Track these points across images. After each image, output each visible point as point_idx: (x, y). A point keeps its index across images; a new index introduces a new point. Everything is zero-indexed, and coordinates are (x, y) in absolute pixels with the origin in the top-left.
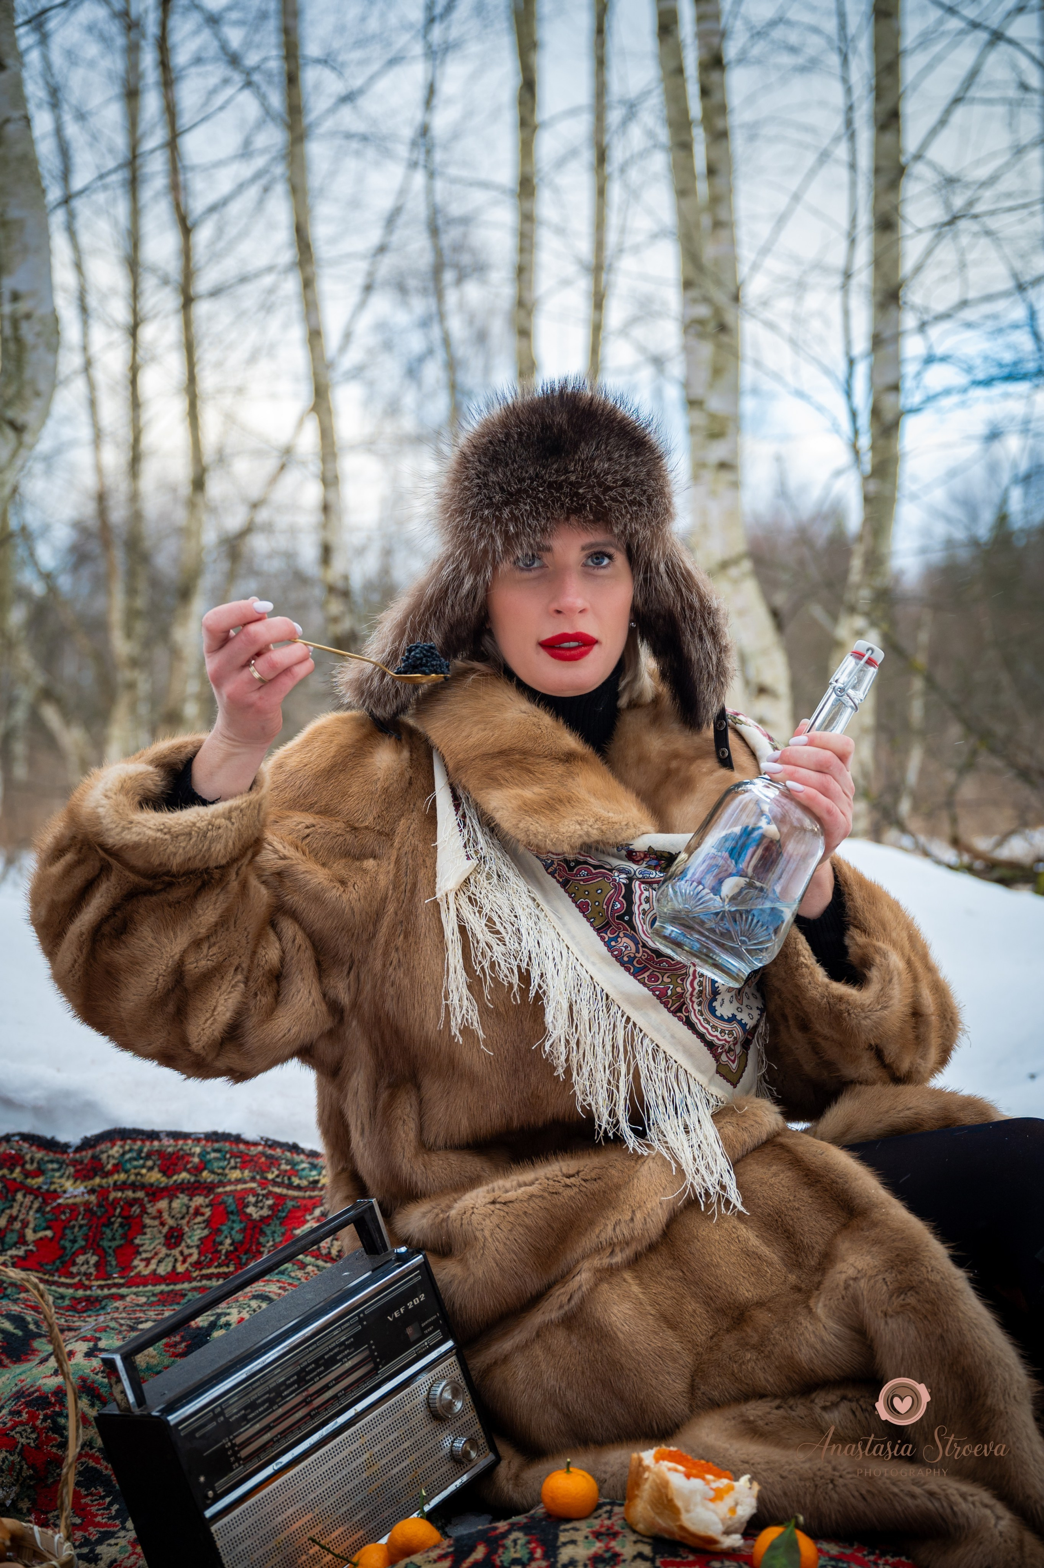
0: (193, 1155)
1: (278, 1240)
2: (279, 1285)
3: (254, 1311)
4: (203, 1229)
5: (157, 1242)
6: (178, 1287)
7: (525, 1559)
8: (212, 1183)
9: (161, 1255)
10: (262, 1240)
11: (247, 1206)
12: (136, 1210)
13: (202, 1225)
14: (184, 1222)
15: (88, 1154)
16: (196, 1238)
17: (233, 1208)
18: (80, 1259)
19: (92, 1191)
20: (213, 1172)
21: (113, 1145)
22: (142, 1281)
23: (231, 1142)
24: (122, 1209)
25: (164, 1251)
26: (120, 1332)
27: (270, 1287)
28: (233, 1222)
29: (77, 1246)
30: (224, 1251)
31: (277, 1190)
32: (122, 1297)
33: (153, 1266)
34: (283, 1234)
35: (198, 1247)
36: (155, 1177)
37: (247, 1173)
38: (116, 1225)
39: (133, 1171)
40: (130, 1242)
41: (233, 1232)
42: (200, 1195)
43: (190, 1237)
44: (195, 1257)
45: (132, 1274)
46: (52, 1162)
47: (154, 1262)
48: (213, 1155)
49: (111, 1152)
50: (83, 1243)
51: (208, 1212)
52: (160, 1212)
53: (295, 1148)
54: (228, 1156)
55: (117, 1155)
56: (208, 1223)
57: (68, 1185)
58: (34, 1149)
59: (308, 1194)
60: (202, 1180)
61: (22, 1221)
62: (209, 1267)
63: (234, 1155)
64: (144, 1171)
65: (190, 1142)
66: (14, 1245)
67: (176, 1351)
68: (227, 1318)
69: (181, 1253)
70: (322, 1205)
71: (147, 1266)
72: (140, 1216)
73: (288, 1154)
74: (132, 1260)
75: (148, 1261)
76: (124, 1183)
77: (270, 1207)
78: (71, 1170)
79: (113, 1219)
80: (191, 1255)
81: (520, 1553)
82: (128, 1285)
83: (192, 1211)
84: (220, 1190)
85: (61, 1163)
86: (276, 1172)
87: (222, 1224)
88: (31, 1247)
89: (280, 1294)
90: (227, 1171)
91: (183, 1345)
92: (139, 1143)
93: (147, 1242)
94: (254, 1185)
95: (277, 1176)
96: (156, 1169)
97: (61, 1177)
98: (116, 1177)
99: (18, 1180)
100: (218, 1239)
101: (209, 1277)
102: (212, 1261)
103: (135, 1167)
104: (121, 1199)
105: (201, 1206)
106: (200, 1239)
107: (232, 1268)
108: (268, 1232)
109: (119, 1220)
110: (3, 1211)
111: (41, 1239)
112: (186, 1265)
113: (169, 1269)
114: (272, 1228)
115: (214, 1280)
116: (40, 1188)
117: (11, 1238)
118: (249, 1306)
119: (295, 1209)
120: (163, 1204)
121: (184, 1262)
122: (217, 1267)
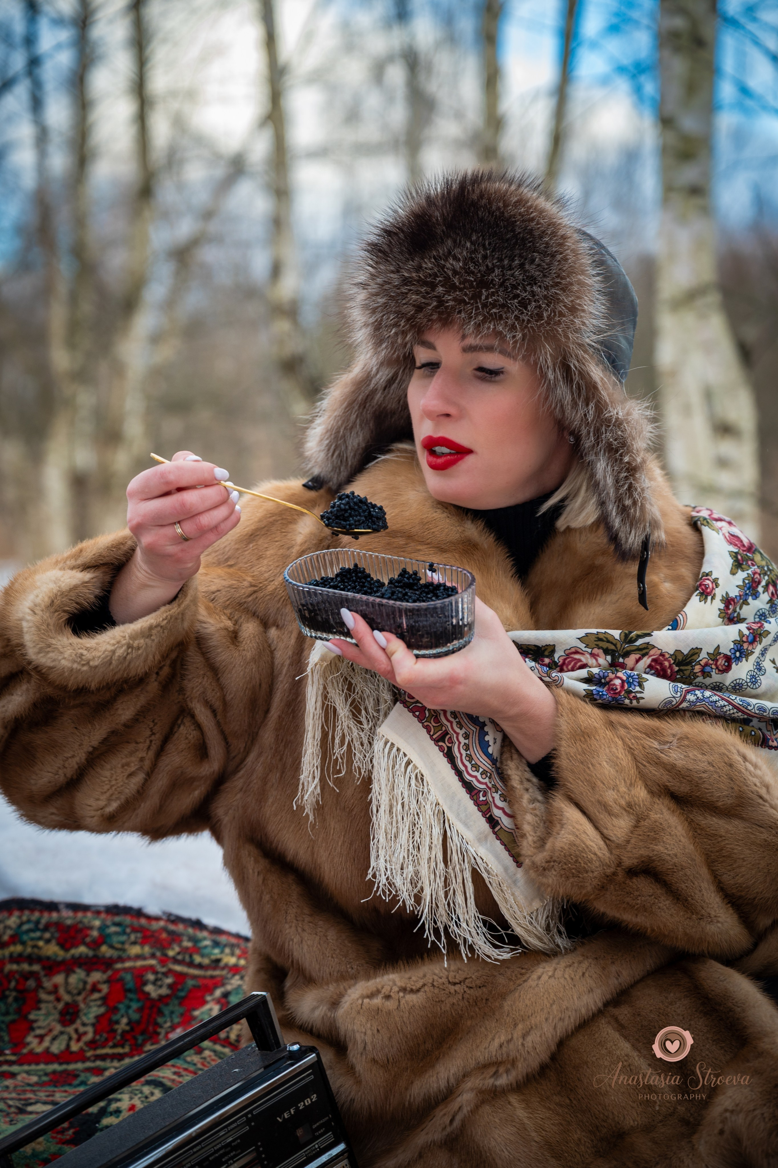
0: (91, 928)
1: (177, 1020)
2: (174, 1070)
3: (146, 1097)
4: (99, 1006)
5: (51, 1018)
6: (72, 1067)
8: (111, 958)
9: (55, 1032)
10: (160, 1020)
11: (145, 983)
13: (99, 1003)
14: (80, 998)
16: (92, 1016)
17: (131, 985)
20: (112, 947)
21: (11, 914)
22: (33, 1058)
23: (132, 917)
24: (18, 982)
25: (58, 1028)
26: (8, 1114)
27: (165, 1073)
28: (131, 1000)
30: (119, 1031)
31: (178, 968)
32: (13, 1075)
33: (46, 1043)
34: (182, 1015)
35: (93, 1025)
36: (52, 950)
37: (147, 949)
38: (10, 1000)
39: (30, 943)
40: (25, 1017)
41: (130, 1012)
42: (97, 970)
43: (85, 1014)
44: (90, 1036)
45: (25, 1051)
47: (48, 1039)
48: (113, 929)
49: (9, 922)
51: (105, 988)
53: (198, 924)
54: (128, 930)
55: (14, 926)
56: (105, 1000)
59: (210, 973)
60: (100, 955)
62: (103, 1046)
63: (135, 930)
64: (41, 943)
65: (89, 915)
67: (64, 1137)
68: (118, 1104)
69: (76, 1031)
70: (223, 985)
71: (41, 1042)
72: (36, 990)
73: (190, 931)
74: (24, 1037)
75: (41, 1038)
76: (20, 955)
77: (170, 986)
79: (7, 993)
80: (85, 1033)
82: (20, 1063)
83: (88, 987)
84: (119, 966)
86: (177, 949)
87: (120, 1002)
89: (173, 1081)
90: (127, 946)
91: (71, 1132)
92: (37, 914)
93: (42, 1018)
94: (153, 962)
95: (179, 953)
96: (54, 942)
98: (12, 948)
100: (115, 1018)
101: (103, 1058)
102: (107, 1040)
103: (32, 939)
104: (17, 972)
105: (99, 982)
106: (98, 1017)
107: (127, 1049)
108: (166, 1012)
109: (14, 994)
112: (81, 1044)
113: (63, 1047)
114: (171, 1008)
115: (108, 1061)
118: (141, 1092)
119: (195, 988)
120: (59, 979)
121: (78, 1040)
122: (112, 1047)
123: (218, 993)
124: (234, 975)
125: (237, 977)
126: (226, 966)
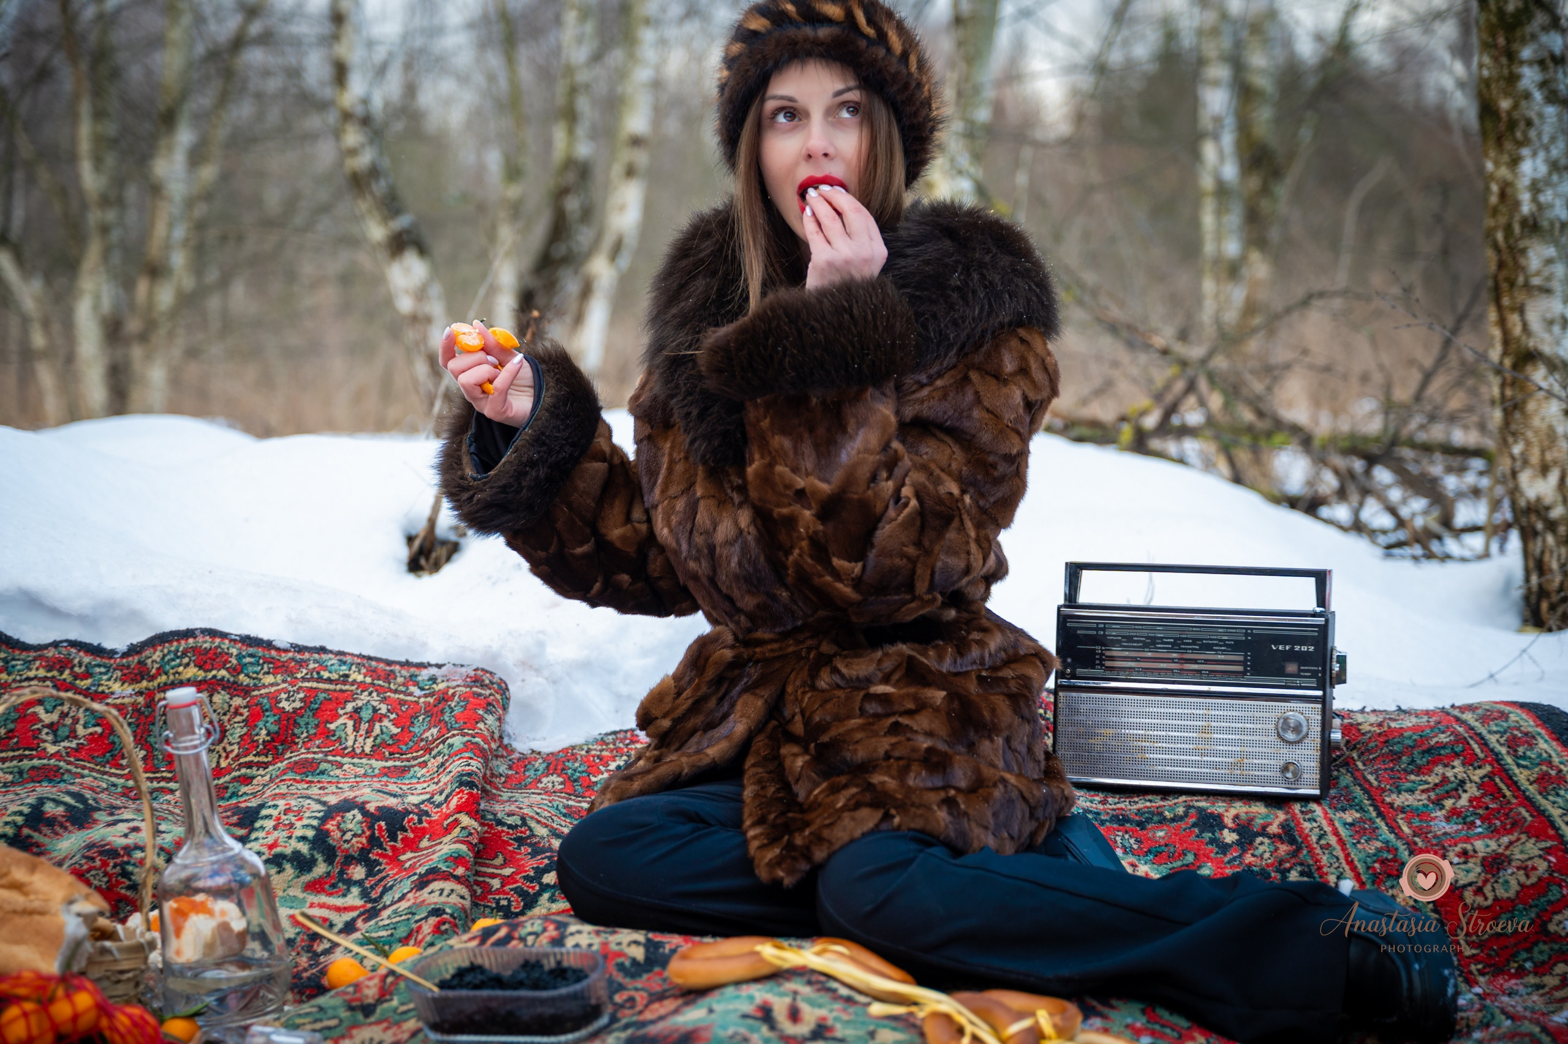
0: (230, 655)
1: (312, 731)
4: (243, 727)
8: (248, 685)
10: (296, 731)
11: (280, 702)
13: (242, 724)
14: (225, 718)
15: (133, 660)
16: (237, 735)
17: (267, 706)
19: (139, 693)
20: (248, 675)
21: (155, 650)
23: (264, 648)
28: (268, 716)
30: (261, 741)
31: (308, 685)
34: (317, 726)
35: (239, 743)
36: (192, 672)
37: (279, 677)
41: (269, 725)
42: (238, 695)
43: (231, 734)
44: (237, 752)
46: (99, 665)
48: (248, 660)
49: (156, 657)
51: (246, 712)
53: (323, 650)
54: (262, 661)
55: (158, 660)
56: (246, 722)
57: (116, 687)
58: (81, 653)
59: (340, 687)
60: (239, 681)
61: (73, 717)
62: (249, 754)
63: (266, 661)
65: (227, 642)
66: (67, 737)
69: (224, 749)
70: (354, 700)
73: (316, 655)
76: (165, 684)
77: (303, 700)
78: (118, 674)
80: (233, 750)
83: (232, 709)
84: (256, 693)
85: (108, 667)
88: (81, 741)
90: (260, 676)
96: (193, 665)
97: (109, 680)
98: (157, 678)
99: (68, 681)
101: (249, 765)
103: (173, 667)
106: (241, 736)
107: (270, 758)
108: (302, 723)
110: (55, 707)
111: (91, 734)
112: (229, 759)
114: (305, 719)
116: (88, 689)
117: (63, 732)
121: (227, 756)
122: (255, 755)
123: (350, 707)
124: (362, 691)
125: (366, 693)
126: (354, 682)
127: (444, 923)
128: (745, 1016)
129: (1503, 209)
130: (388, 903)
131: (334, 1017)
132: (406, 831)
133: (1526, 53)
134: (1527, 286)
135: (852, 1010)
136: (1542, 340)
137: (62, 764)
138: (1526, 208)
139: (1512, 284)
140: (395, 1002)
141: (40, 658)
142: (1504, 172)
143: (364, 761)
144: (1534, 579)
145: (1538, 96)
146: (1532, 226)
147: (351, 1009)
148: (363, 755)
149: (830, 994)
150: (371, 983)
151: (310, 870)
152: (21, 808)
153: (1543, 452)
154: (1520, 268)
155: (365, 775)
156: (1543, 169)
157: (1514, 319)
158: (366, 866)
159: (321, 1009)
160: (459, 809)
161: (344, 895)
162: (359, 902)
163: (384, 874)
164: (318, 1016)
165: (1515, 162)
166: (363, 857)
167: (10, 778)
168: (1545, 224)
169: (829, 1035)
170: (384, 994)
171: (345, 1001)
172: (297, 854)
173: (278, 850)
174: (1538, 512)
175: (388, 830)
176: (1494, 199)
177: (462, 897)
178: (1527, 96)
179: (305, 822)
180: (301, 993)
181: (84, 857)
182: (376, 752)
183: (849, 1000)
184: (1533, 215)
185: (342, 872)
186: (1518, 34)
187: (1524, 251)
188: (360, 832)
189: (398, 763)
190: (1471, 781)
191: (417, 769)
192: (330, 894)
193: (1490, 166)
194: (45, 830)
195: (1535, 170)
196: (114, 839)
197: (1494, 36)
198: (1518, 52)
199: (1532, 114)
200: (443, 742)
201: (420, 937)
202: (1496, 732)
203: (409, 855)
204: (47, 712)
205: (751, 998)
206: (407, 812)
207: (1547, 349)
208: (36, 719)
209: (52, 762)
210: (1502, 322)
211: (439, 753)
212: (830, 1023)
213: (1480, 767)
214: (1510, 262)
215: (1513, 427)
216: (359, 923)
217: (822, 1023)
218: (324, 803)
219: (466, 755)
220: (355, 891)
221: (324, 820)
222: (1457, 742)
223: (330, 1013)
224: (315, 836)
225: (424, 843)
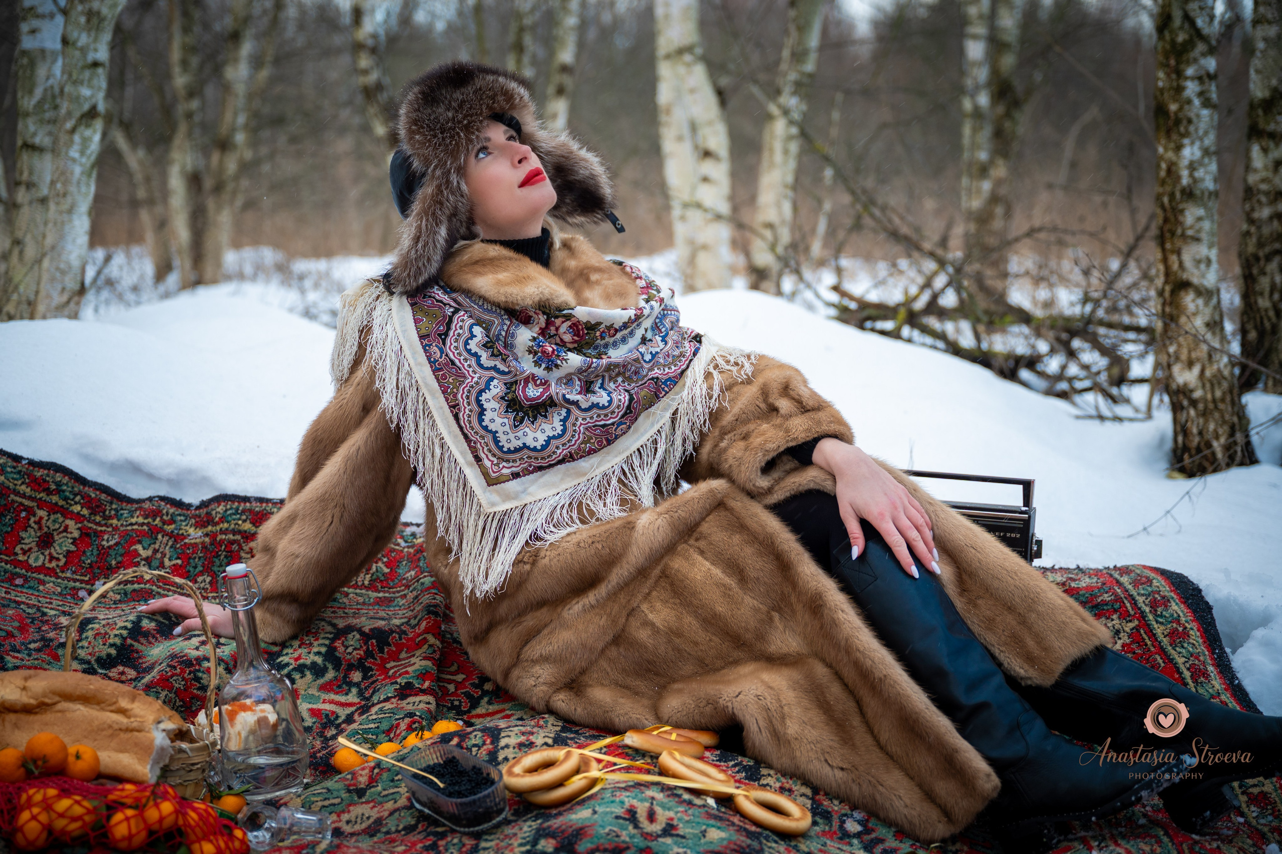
7: (480, 744)
12: (235, 547)
15: (203, 512)
18: (200, 579)
19: (207, 535)
21: (220, 505)
24: (226, 546)
29: (197, 570)
36: (247, 526)
38: (222, 557)
39: (233, 522)
46: (180, 515)
49: (219, 509)
50: (201, 569)
52: (251, 549)
55: (222, 512)
57: (191, 531)
58: (168, 506)
61: (162, 553)
64: (240, 522)
65: (270, 504)
66: (158, 568)
72: (238, 551)
76: (227, 529)
78: (193, 521)
79: (220, 553)
81: (478, 741)
85: (186, 517)
88: (168, 569)
92: (236, 504)
96: (248, 521)
97: (187, 525)
98: (221, 525)
99: (159, 526)
103: (234, 520)
104: (225, 540)
109: (224, 553)
110: (150, 545)
111: (174, 565)
116: (172, 532)
117: (155, 563)
127: (414, 723)
128: (617, 817)
129: (1169, 181)
130: (376, 701)
131: (337, 797)
132: (390, 645)
133: (1190, 71)
134: (1183, 235)
135: (690, 812)
136: (1192, 274)
137: (154, 588)
138: (1185, 181)
139: (1173, 234)
140: (379, 788)
141: (141, 509)
142: (1170, 155)
143: (363, 591)
144: (1180, 439)
145: (1197, 102)
146: (1189, 194)
147: (349, 791)
148: (363, 586)
149: (677, 799)
150: (364, 773)
151: (323, 676)
152: (126, 624)
153: (1190, 352)
154: (1178, 223)
155: (364, 604)
156: (1198, 154)
157: (1173, 258)
158: (362, 671)
159: (329, 790)
160: (427, 631)
161: (347, 694)
162: (357, 700)
163: (374, 679)
164: (327, 796)
165: (1179, 148)
166: (360, 665)
167: (118, 597)
168: (1198, 192)
169: (674, 832)
170: (372, 781)
171: (345, 785)
172: (314, 664)
173: (302, 661)
174: (1184, 393)
175: (378, 645)
176: (1163, 174)
177: (429, 703)
178: (1189, 102)
179: (321, 641)
180: (316, 769)
181: (169, 666)
182: (372, 587)
183: (690, 803)
184: (1189, 185)
185: (345, 677)
186: (1185, 58)
187: (1182, 211)
188: (359, 647)
189: (387, 595)
190: (1124, 631)
191: (399, 599)
192: (337, 693)
193: (1161, 150)
194: (142, 640)
195: (1192, 154)
196: (189, 651)
197: (1167, 58)
198: (1184, 71)
199: (1192, 115)
200: (418, 581)
201: (398, 732)
202: (1143, 595)
203: (392, 664)
204: (144, 549)
205: (622, 803)
206: (392, 631)
207: (1195, 280)
208: (136, 554)
209: (147, 586)
210: (1165, 260)
211: (415, 589)
212: (675, 822)
213: (1130, 621)
214: (1172, 218)
215: (1170, 334)
216: (356, 717)
217: (671, 822)
218: (334, 626)
219: (433, 591)
220: (354, 690)
221: (333, 640)
222: (1116, 601)
223: (335, 794)
224: (326, 652)
225: (403, 655)
